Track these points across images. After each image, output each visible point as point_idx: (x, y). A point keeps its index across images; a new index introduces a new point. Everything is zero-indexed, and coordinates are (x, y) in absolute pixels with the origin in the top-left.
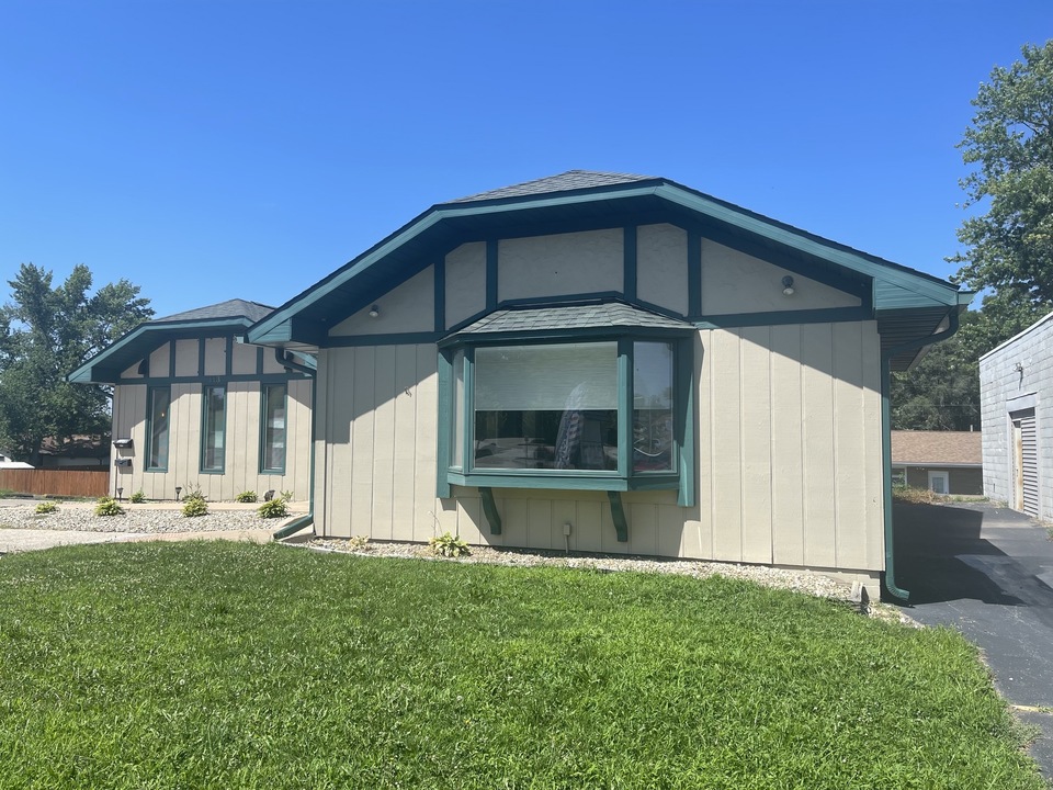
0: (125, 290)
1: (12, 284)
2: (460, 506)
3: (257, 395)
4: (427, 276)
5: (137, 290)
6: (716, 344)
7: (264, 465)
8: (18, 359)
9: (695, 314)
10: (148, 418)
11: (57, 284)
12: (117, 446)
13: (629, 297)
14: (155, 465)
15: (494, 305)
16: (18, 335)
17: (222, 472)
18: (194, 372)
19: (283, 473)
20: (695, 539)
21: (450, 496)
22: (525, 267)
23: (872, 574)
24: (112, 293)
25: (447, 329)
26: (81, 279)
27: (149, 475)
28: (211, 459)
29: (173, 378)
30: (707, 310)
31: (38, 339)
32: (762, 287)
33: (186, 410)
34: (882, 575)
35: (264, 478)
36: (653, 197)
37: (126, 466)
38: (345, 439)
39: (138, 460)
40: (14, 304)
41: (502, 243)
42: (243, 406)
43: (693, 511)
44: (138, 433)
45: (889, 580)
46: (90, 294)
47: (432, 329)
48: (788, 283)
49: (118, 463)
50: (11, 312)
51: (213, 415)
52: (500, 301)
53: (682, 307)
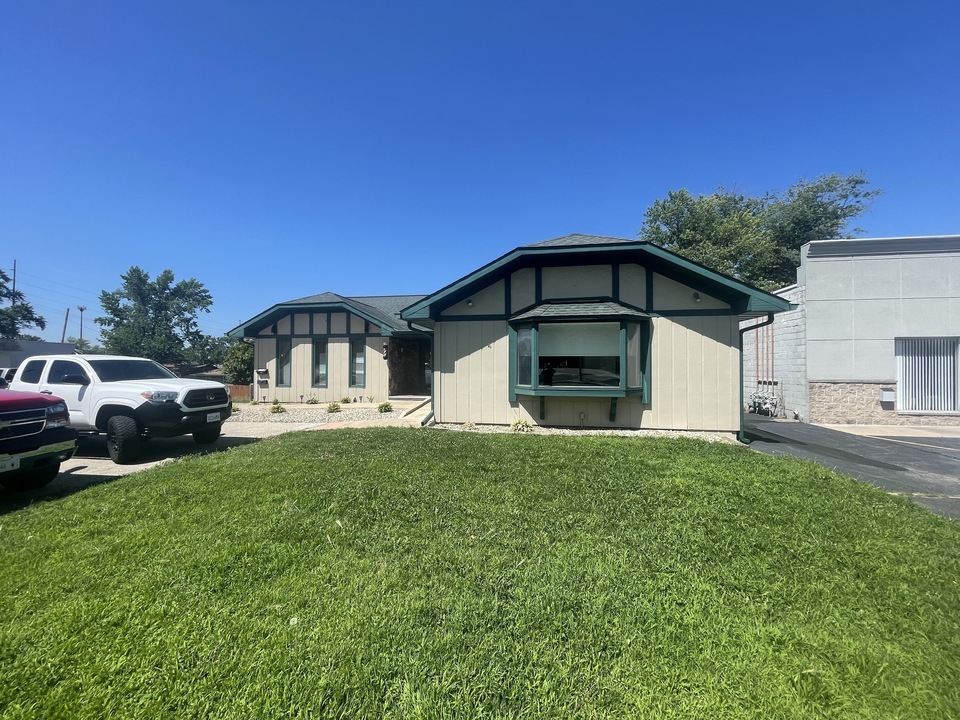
0: (193, 284)
1: (123, 277)
2: (520, 405)
3: (348, 344)
4: (500, 286)
5: (201, 285)
6: (659, 323)
7: (353, 382)
8: (125, 321)
9: (650, 309)
10: (277, 357)
11: (152, 280)
12: (258, 373)
13: (615, 298)
14: (282, 382)
15: (539, 302)
16: (126, 307)
17: (326, 387)
18: (307, 331)
19: (364, 387)
20: (648, 419)
21: (516, 399)
22: (556, 282)
23: (733, 432)
24: (186, 285)
25: (512, 313)
26: (168, 277)
27: (280, 389)
28: (318, 380)
29: (293, 335)
30: (656, 307)
31: (140, 310)
32: (682, 297)
33: (302, 353)
34: (738, 433)
35: (353, 390)
36: (641, 250)
37: (264, 384)
38: (452, 370)
39: (272, 380)
40: (123, 290)
41: (543, 269)
42: (338, 351)
43: (649, 406)
44: (272, 366)
45: (741, 435)
46: (172, 286)
47: (504, 313)
48: (696, 296)
49: (259, 382)
50: (121, 294)
51: (319, 356)
52: (543, 299)
53: (643, 306)
